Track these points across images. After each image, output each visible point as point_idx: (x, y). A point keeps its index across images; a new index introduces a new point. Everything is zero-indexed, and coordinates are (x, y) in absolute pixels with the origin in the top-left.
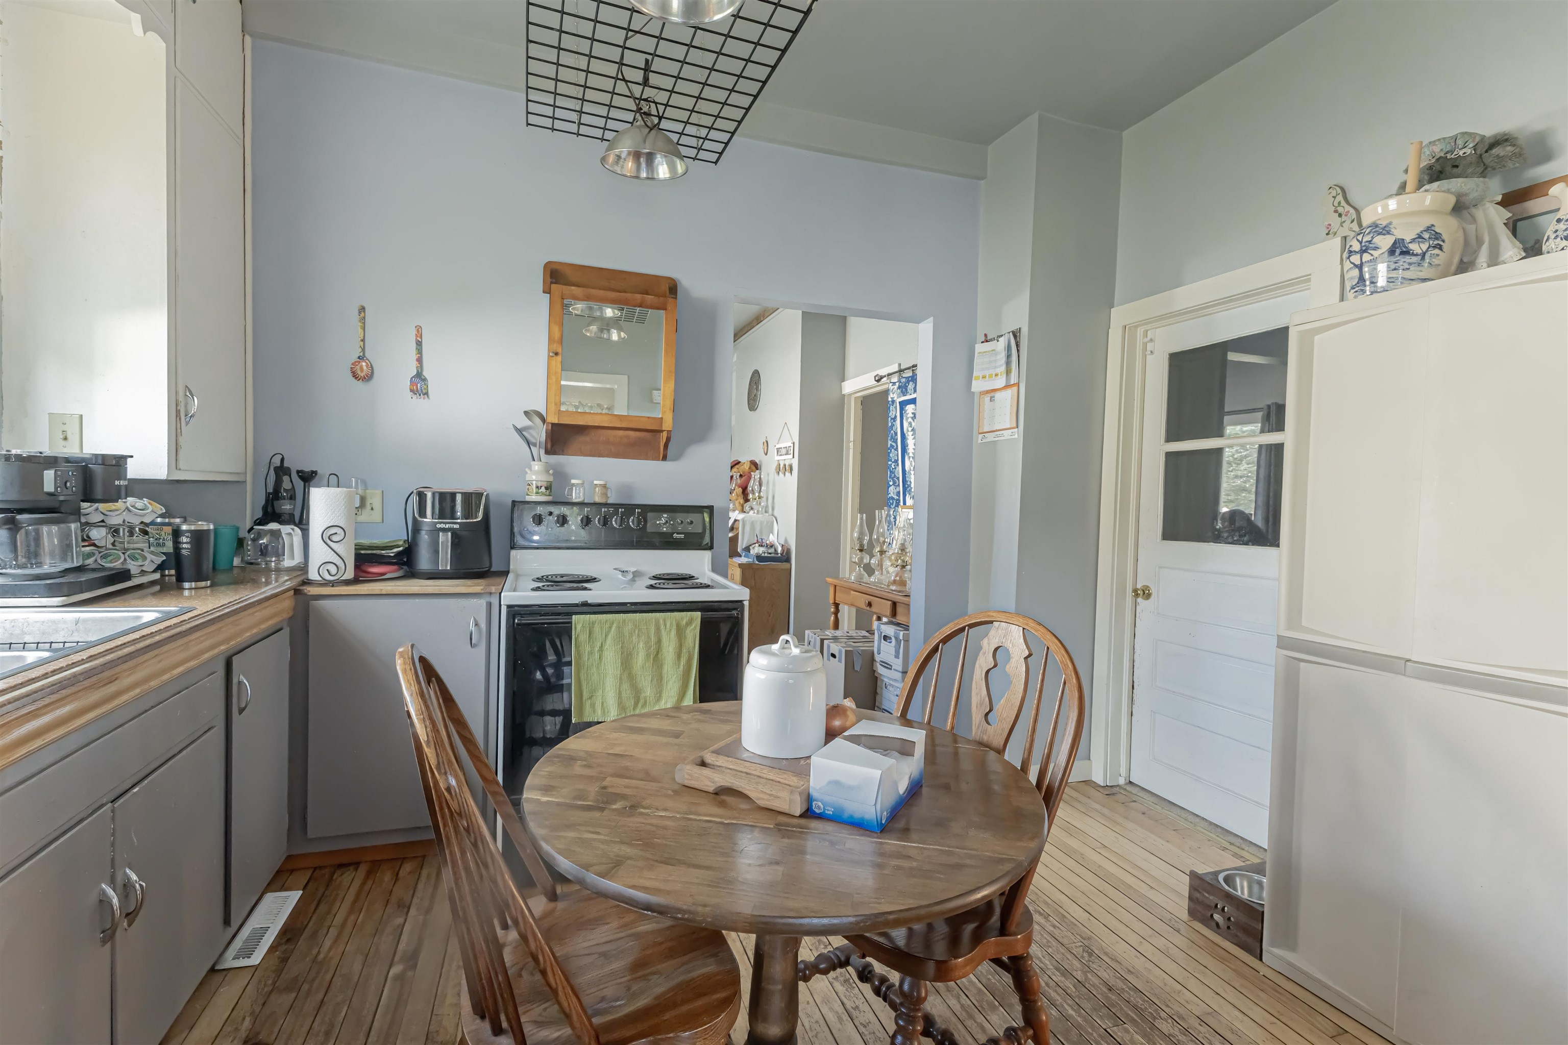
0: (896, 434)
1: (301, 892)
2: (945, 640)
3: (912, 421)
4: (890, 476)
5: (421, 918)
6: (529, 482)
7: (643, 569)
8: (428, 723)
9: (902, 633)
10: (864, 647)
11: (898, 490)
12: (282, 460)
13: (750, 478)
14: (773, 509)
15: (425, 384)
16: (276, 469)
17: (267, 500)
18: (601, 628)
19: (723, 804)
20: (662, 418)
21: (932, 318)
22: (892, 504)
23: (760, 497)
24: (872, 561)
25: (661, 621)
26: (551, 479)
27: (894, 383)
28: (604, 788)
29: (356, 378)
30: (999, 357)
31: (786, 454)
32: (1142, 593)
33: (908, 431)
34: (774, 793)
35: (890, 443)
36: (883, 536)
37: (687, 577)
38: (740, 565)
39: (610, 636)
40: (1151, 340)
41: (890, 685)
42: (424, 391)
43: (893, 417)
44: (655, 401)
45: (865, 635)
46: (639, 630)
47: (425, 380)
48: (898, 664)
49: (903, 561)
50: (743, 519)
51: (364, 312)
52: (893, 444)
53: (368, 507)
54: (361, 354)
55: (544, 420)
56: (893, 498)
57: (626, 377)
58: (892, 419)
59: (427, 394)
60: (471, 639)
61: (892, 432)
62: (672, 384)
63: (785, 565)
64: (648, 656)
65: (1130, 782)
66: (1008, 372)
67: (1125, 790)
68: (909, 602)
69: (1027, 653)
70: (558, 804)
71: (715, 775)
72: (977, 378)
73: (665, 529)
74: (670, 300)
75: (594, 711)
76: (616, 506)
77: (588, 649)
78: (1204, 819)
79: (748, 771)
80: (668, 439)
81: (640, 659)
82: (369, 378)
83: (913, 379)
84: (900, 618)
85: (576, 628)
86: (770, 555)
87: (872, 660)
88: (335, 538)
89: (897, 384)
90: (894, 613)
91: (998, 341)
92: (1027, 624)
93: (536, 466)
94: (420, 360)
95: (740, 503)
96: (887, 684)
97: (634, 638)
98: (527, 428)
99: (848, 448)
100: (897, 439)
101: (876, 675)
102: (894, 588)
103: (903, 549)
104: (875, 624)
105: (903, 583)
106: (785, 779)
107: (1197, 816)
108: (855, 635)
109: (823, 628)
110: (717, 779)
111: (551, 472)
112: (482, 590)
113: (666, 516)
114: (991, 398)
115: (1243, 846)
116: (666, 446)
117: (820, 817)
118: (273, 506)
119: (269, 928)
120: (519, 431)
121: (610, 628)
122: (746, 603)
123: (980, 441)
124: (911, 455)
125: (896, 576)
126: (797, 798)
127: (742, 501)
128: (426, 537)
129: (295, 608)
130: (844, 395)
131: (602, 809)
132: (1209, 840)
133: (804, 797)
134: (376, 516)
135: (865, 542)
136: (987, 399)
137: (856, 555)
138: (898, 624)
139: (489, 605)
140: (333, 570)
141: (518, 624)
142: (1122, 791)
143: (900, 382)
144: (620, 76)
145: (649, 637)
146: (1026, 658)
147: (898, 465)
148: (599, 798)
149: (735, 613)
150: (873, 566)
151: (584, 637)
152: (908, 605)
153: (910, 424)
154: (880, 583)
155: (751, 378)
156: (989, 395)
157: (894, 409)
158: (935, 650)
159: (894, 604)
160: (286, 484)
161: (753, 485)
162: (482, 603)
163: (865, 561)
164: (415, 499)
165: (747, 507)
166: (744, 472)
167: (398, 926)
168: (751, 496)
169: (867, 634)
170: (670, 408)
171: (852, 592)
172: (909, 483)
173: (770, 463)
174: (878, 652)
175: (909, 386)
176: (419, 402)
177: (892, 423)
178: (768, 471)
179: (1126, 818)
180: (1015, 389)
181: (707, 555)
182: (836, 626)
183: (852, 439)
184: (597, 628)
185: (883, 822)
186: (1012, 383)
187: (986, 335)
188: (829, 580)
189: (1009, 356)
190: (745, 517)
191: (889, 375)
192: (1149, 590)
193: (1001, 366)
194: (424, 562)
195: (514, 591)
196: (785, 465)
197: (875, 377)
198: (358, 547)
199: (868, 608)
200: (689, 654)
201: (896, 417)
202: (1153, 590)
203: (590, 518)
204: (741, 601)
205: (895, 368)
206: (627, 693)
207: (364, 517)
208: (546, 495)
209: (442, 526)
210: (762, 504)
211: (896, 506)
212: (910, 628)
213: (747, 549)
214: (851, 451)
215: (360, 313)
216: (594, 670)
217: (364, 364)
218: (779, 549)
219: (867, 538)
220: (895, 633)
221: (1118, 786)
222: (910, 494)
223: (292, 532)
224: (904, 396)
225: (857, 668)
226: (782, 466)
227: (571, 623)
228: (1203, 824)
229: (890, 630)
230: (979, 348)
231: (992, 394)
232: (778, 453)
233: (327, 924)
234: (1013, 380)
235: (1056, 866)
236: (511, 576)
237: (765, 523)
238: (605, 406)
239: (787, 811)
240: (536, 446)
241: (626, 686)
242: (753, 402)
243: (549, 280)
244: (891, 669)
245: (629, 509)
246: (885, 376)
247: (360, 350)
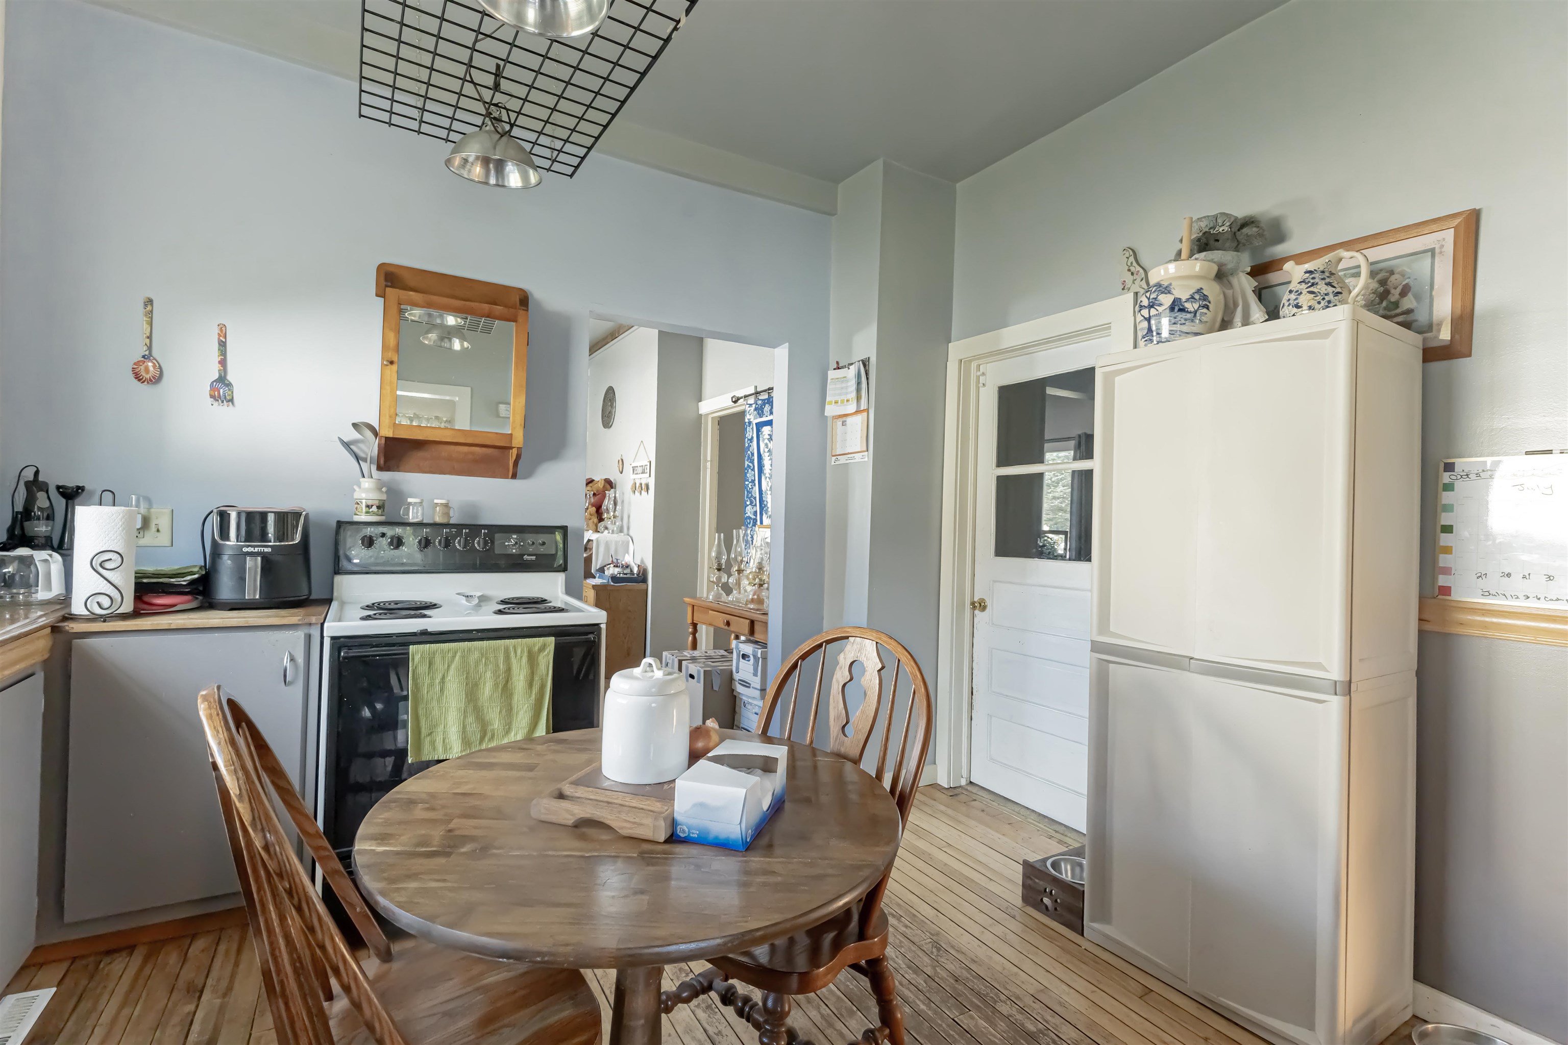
0: (753, 454)
1: (54, 990)
2: (804, 657)
3: (768, 442)
4: (747, 495)
5: (218, 1001)
6: (358, 501)
7: (489, 592)
9: (760, 651)
10: (722, 666)
11: (755, 509)
12: (37, 473)
13: (604, 496)
14: (628, 529)
15: (229, 390)
16: (28, 485)
17: (14, 519)
18: (443, 658)
19: (583, 837)
20: (511, 435)
21: (787, 345)
22: (750, 522)
23: (615, 517)
24: (730, 581)
25: (511, 648)
26: (384, 497)
27: (751, 405)
28: (450, 831)
29: (139, 380)
30: (849, 384)
31: (642, 473)
32: (978, 605)
33: (764, 452)
34: (637, 820)
35: (747, 463)
36: (741, 555)
37: (539, 600)
38: (594, 587)
39: (453, 666)
40: (983, 374)
41: (749, 703)
42: (228, 398)
43: (750, 438)
44: (501, 415)
45: (724, 654)
46: (486, 659)
47: (229, 385)
48: (756, 682)
49: (761, 580)
50: (597, 540)
51: (152, 305)
52: (750, 464)
53: (153, 528)
54: (147, 353)
55: (376, 434)
56: (749, 518)
57: (469, 389)
58: (748, 440)
59: (231, 401)
60: (285, 676)
61: (749, 452)
62: (522, 400)
63: (641, 586)
64: (496, 685)
65: (971, 782)
66: (859, 398)
67: (967, 790)
68: (767, 620)
69: (880, 666)
70: (398, 853)
71: (575, 807)
72: (830, 403)
73: (514, 551)
74: (521, 312)
75: (434, 749)
76: (460, 527)
77: (427, 681)
78: (1033, 811)
79: (610, 800)
80: (518, 457)
81: (487, 690)
82: (157, 379)
83: (770, 401)
84: (758, 636)
85: (413, 659)
86: (625, 576)
87: (731, 679)
88: (108, 565)
89: (754, 406)
90: (752, 632)
91: (849, 369)
92: (880, 639)
93: (367, 483)
94: (223, 363)
95: (593, 522)
96: (746, 702)
97: (481, 667)
98: (355, 442)
99: (706, 468)
100: (754, 460)
101: (734, 694)
102: (752, 606)
103: (760, 568)
104: (734, 643)
105: (760, 601)
106: (648, 805)
107: (1028, 808)
108: (713, 654)
109: (681, 648)
110: (576, 811)
111: (384, 489)
112: (299, 620)
113: (515, 536)
114: (843, 422)
115: (1066, 833)
116: (516, 463)
117: (685, 841)
118: (22, 528)
119: (10, 1037)
120: (347, 445)
121: (454, 657)
122: (603, 626)
123: (833, 463)
124: (768, 475)
125: (754, 595)
126: (662, 824)
127: (596, 520)
128: (229, 562)
129: (52, 649)
130: (701, 415)
131: (448, 854)
132: (1038, 830)
133: (669, 821)
134: (163, 539)
135: (723, 561)
136: (839, 423)
137: (714, 574)
138: (756, 642)
139: (309, 638)
140: (106, 602)
141: (344, 658)
142: (964, 792)
143: (757, 404)
144: (468, 78)
145: (497, 666)
146: (879, 671)
147: (755, 485)
148: (444, 842)
149: (591, 637)
150: (731, 586)
151: (423, 669)
152: (766, 624)
153: (766, 445)
154: (738, 602)
155: (606, 394)
156: (841, 420)
157: (751, 430)
158: (794, 666)
159: (752, 623)
160: (42, 501)
161: (607, 504)
162: (300, 634)
163: (723, 580)
164: (215, 519)
165: (602, 524)
166: (597, 491)
167: (188, 1013)
168: (605, 516)
169: (725, 653)
170: (521, 425)
171: (710, 612)
172: (765, 503)
173: (626, 481)
174: (736, 670)
175: (765, 408)
176: (221, 410)
177: (749, 444)
178: (624, 488)
179: (968, 816)
180: (865, 414)
181: (560, 577)
182: (694, 646)
183: (709, 459)
184: (438, 659)
185: (748, 840)
186: (862, 409)
187: (837, 363)
188: (687, 600)
189: (859, 383)
190: (599, 537)
191: (746, 396)
192: (984, 603)
193: (851, 392)
194: (225, 589)
195: (340, 621)
196: (641, 484)
197: (732, 398)
198: (139, 575)
199: (726, 627)
200: (542, 682)
201: (752, 437)
202: (988, 603)
203: (430, 540)
204: (598, 625)
205: (751, 390)
206: (473, 727)
207: (148, 539)
208: (378, 515)
209: (250, 549)
210: (617, 524)
211: (753, 526)
212: (769, 646)
213: (602, 570)
214: (709, 471)
215: (146, 305)
216: (435, 703)
217: (150, 364)
218: (635, 570)
219: (725, 557)
220: (754, 651)
221: (960, 787)
222: (766, 514)
223: (49, 558)
224: (761, 417)
225: (716, 688)
226: (638, 485)
227: (408, 654)
228: (1033, 816)
229: (748, 649)
230: (832, 374)
231: (844, 419)
232: (633, 472)
233: (90, 1023)
234: (863, 406)
235: (907, 868)
236: (334, 605)
237: (621, 543)
238: (445, 419)
239: (651, 838)
240: (366, 462)
241: (471, 719)
242: (607, 419)
243: (383, 283)
244: (749, 687)
245: (475, 529)
246: (742, 398)
247: (145, 348)
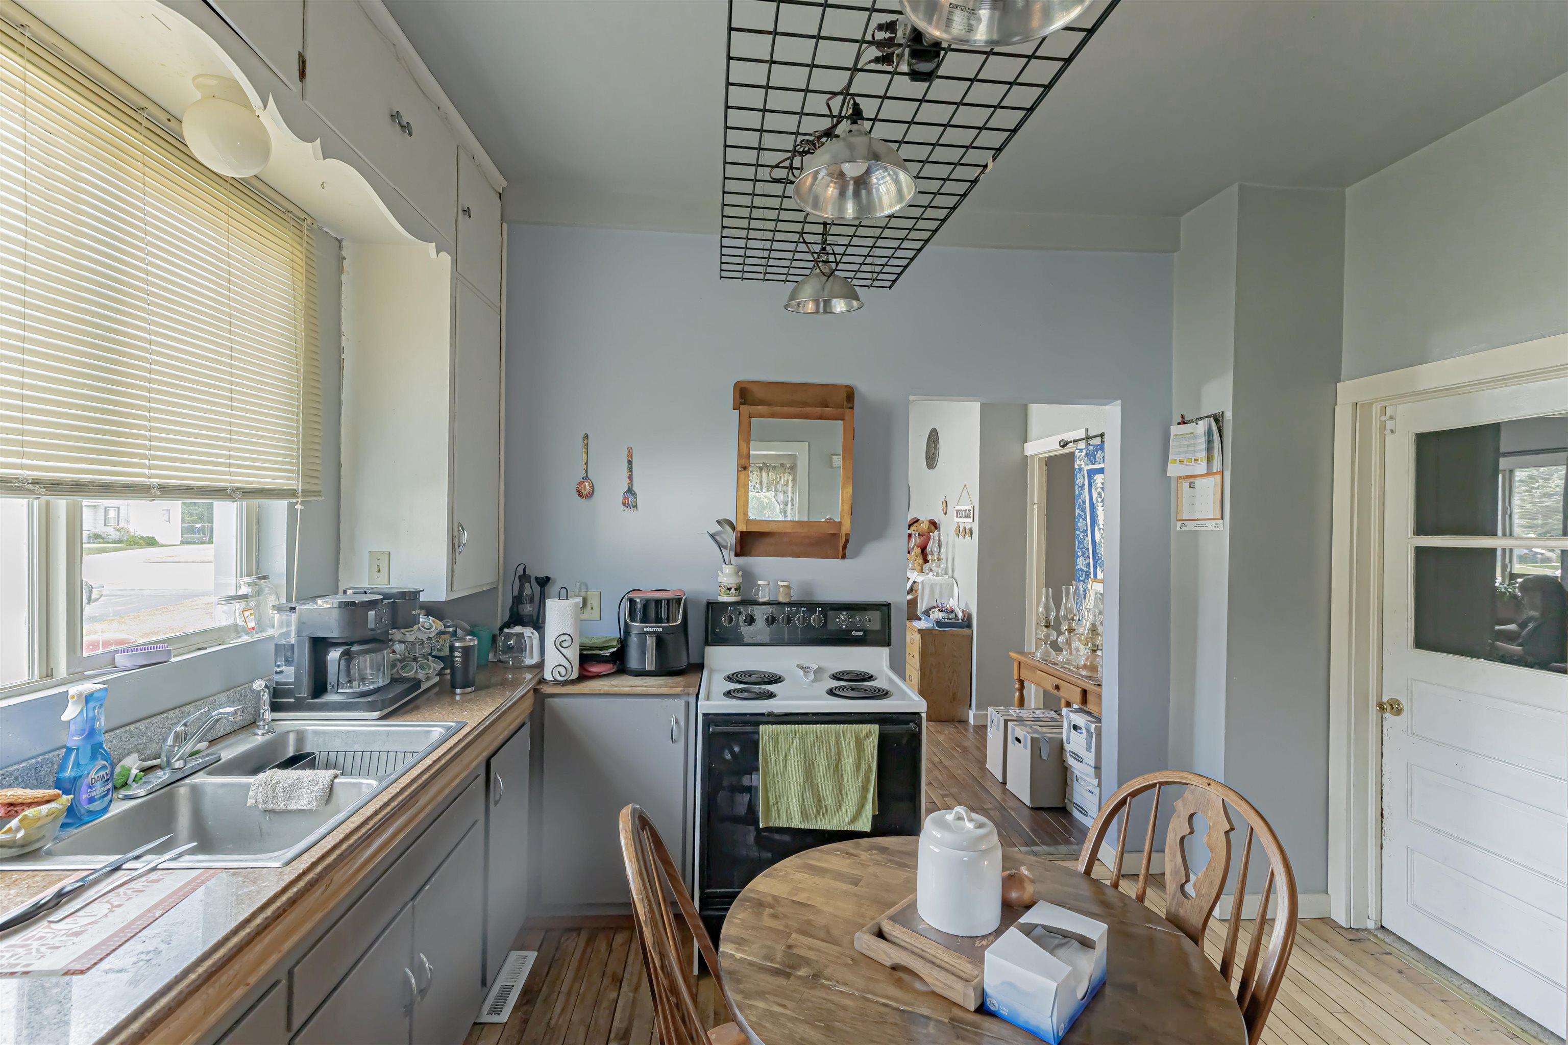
0: (1084, 503)
1: (536, 953)
2: (1134, 794)
3: (1102, 491)
4: (1079, 546)
5: (631, 995)
6: (721, 584)
7: (824, 664)
8: (646, 902)
9: (1093, 726)
10: (1051, 734)
11: (1087, 561)
12: (525, 569)
13: (929, 538)
14: (953, 571)
15: (635, 498)
16: (520, 577)
17: (513, 603)
18: (786, 739)
19: (899, 983)
20: (840, 522)
21: (1120, 401)
22: (1082, 575)
23: (939, 559)
24: (1059, 640)
25: (841, 734)
26: (740, 580)
27: (1081, 450)
28: (790, 947)
29: (581, 496)
30: (1198, 441)
31: (966, 517)
32: (1389, 707)
33: (1098, 502)
34: (948, 982)
35: (1077, 512)
36: (1071, 612)
37: (866, 677)
38: (920, 631)
39: (793, 746)
40: (1391, 418)
41: (1082, 778)
42: (634, 504)
43: (1080, 485)
44: (834, 466)
45: (1054, 716)
46: (821, 741)
47: (634, 494)
48: (1090, 758)
49: (1094, 645)
50: (922, 582)
51: (588, 439)
52: (1081, 513)
53: (589, 606)
54: (585, 475)
55: (734, 528)
56: (1082, 570)
57: (807, 444)
58: (1079, 487)
59: (636, 506)
60: (672, 735)
61: (1080, 500)
62: (850, 489)
63: (966, 631)
64: (829, 766)
65: (1382, 926)
66: (1210, 458)
67: (1376, 936)
68: (1101, 693)
69: (1228, 827)
70: (751, 964)
71: (892, 951)
72: (1174, 462)
73: (844, 627)
74: (848, 411)
75: (779, 817)
76: (798, 604)
77: (773, 758)
78: (1484, 991)
79: (923, 948)
80: (847, 541)
81: (821, 768)
82: (590, 495)
83: (1101, 447)
84: (1091, 707)
85: (762, 738)
86: (950, 621)
87: (1062, 748)
88: (565, 644)
89: (1085, 451)
90: (1084, 701)
91: (1197, 424)
92: (1227, 796)
93: (728, 569)
94: (630, 477)
95: (919, 563)
96: (1078, 776)
97: (816, 748)
98: (718, 533)
99: (1033, 511)
100: (1085, 509)
101: (1065, 764)
102: (1084, 673)
103: (1094, 630)
104: (1064, 711)
105: (1093, 668)
106: (960, 964)
107: (1475, 986)
108: (1042, 716)
109: (1008, 704)
110: (892, 955)
111: (740, 573)
112: (681, 691)
113: (844, 613)
114: (1191, 484)
115: (1541, 1037)
116: (845, 547)
117: (992, 1015)
118: (517, 609)
119: (513, 986)
120: (712, 536)
121: (794, 738)
122: (924, 715)
123: (1178, 529)
124: (1101, 526)
125: (1086, 660)
126: (971, 993)
127: (921, 561)
128: (635, 639)
129: (534, 704)
130: (1027, 456)
131: (788, 975)
132: (1492, 1022)
133: (979, 992)
134: (595, 615)
135: (1052, 618)
136: (1186, 484)
137: (1042, 631)
138: (1089, 713)
139: (687, 704)
140: (563, 672)
141: (713, 733)
142: (1372, 938)
143: (1088, 450)
144: (801, 240)
145: (829, 748)
146: (1227, 833)
147: (1087, 536)
148: (785, 960)
149: (912, 725)
150: (1060, 645)
151: (770, 747)
152: (1100, 696)
153: (1100, 494)
154: (1068, 664)
155: (929, 436)
156: (1188, 481)
157: (1082, 477)
158: (1123, 802)
159: (1085, 692)
160: (527, 591)
161: (932, 546)
162: (681, 702)
163: (1052, 638)
164: (626, 604)
165: (926, 566)
166: (923, 532)
167: (613, 1000)
168: (930, 557)
169: (1055, 716)
170: (848, 513)
171: (1038, 672)
172: (1099, 555)
173: (949, 524)
174: (1067, 741)
175: (1098, 455)
176: (630, 514)
177: (1079, 492)
178: (947, 532)
179: (1375, 975)
180: (1219, 477)
181: (884, 652)
182: (1021, 703)
183: (1036, 501)
184: (781, 738)
185: (1060, 1034)
186: (1215, 470)
187: (1183, 416)
188: (1013, 655)
189: (1210, 442)
190: (924, 580)
191: (1075, 441)
192: (1399, 705)
193: (1201, 451)
194: (633, 662)
195: (708, 699)
196: (965, 528)
197: (1060, 443)
198: (583, 648)
199: (1056, 691)
200: (868, 766)
201: (1083, 485)
202: (1404, 705)
203: (775, 618)
204: (918, 714)
205: (1081, 434)
206: (810, 802)
207: (586, 616)
208: (735, 596)
209: (648, 629)
210: (942, 566)
211: (1085, 578)
212: (1103, 721)
213: (927, 613)
214: (1036, 514)
215: (584, 440)
216: (779, 778)
217: (587, 484)
218: (960, 615)
219: (1053, 614)
220: (1086, 724)
221: (1366, 929)
222: (1101, 567)
223: (531, 635)
224: (1092, 464)
225: (1044, 756)
226: (961, 529)
227: (758, 733)
228: (1483, 997)
229: (1080, 720)
230: (1175, 430)
231: (1192, 480)
232: (957, 515)
233: (557, 989)
234: (1216, 466)
236: (705, 673)
237: (945, 585)
239: (961, 1004)
240: (727, 549)
241: (808, 794)
242: (931, 460)
243: (738, 400)
244: (1082, 762)
245: (811, 607)
246: (1071, 442)
247: (584, 472)
